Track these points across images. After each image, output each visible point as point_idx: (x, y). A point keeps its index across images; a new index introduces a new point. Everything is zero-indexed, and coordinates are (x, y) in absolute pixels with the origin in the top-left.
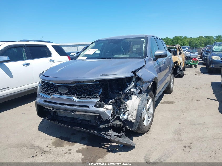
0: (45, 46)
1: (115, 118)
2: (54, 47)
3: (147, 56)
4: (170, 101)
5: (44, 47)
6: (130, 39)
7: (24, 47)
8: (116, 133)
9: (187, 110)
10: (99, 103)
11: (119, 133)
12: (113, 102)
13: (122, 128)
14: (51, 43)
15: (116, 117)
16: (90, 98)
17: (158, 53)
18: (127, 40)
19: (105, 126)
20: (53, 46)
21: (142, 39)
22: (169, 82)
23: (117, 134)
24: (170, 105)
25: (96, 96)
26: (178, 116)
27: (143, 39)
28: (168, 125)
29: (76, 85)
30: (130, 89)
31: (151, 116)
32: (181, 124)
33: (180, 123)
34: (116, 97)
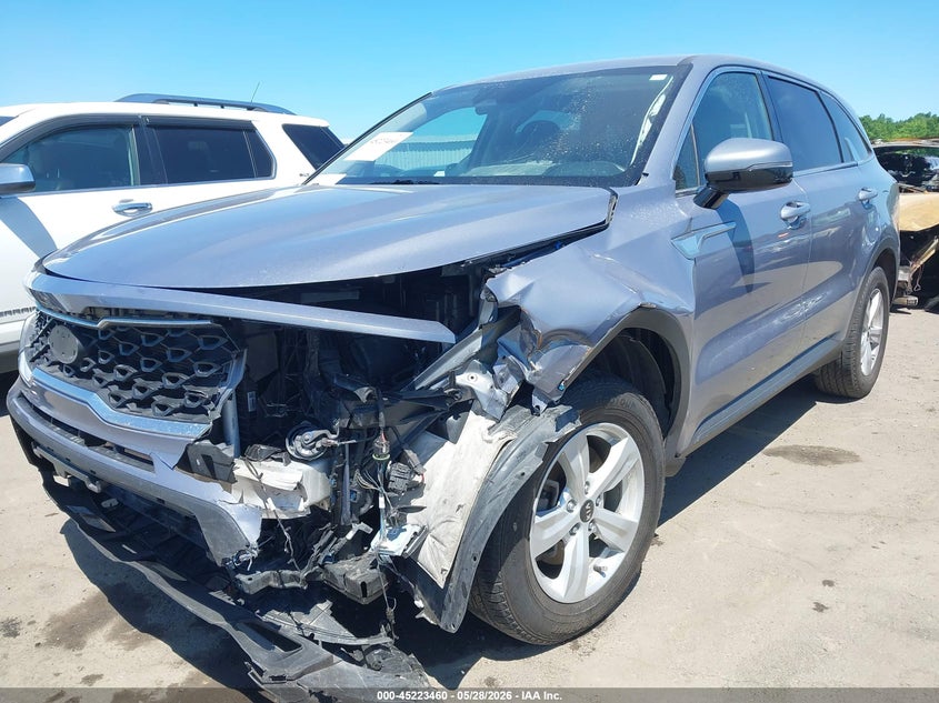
0: (248, 128)
1: (343, 541)
2: (295, 132)
3: (647, 175)
4: (830, 443)
5: (240, 130)
6: (591, 79)
7: (136, 126)
8: (346, 632)
9: (912, 521)
10: (207, 447)
11: (359, 636)
12: (319, 445)
13: (378, 605)
14: (285, 115)
15: (350, 536)
16: (168, 411)
17: (727, 156)
18: (574, 82)
19: (281, 579)
20: (291, 130)
21: (655, 78)
22: (843, 337)
23: (345, 637)
24: (820, 469)
25: (198, 404)
26: (831, 549)
27: (661, 77)
28: (734, 605)
29: (113, 327)
30: (451, 375)
31: (626, 544)
32: (825, 615)
33: (820, 608)
34: (340, 416)
